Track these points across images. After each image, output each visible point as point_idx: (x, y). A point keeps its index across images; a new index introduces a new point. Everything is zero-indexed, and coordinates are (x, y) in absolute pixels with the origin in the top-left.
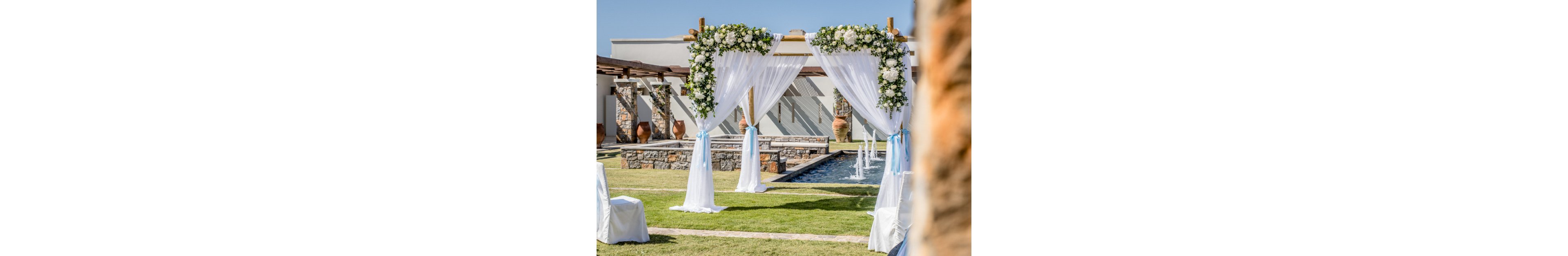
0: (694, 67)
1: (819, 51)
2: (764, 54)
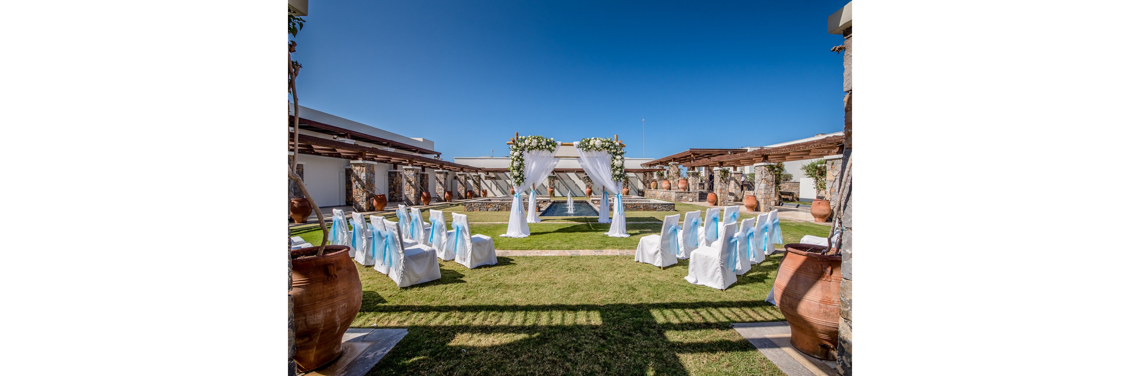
0: (513, 158)
1: (582, 151)
2: (552, 152)
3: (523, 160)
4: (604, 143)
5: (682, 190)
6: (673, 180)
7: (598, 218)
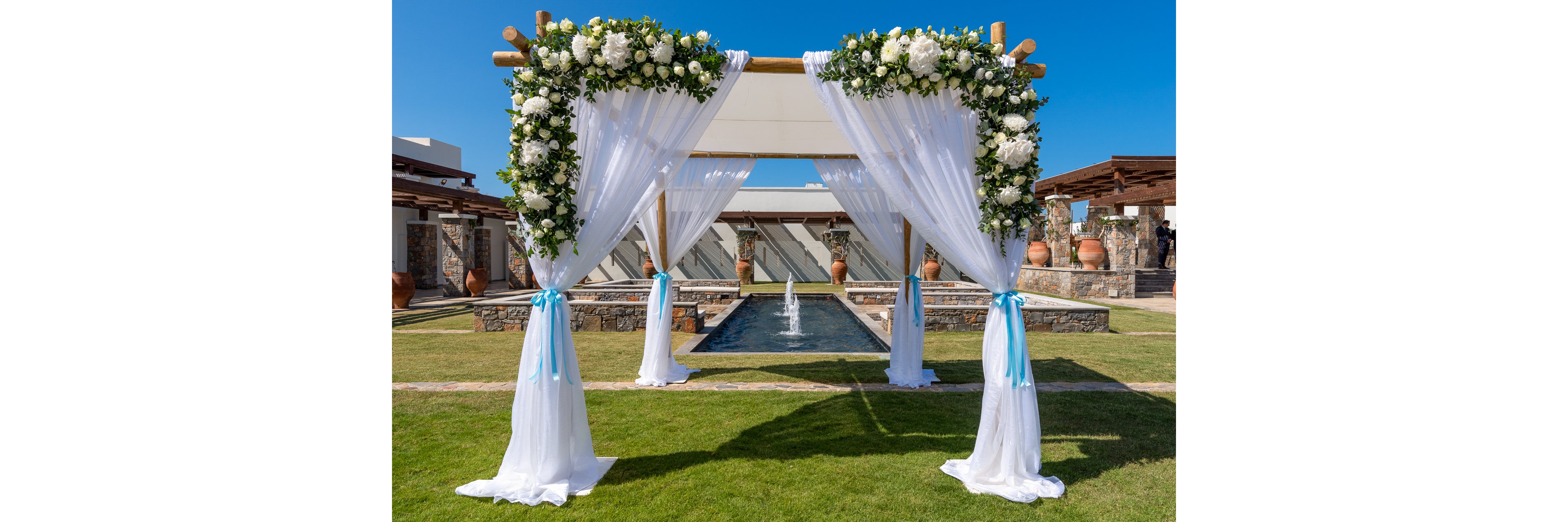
0: (521, 126)
1: (842, 93)
2: (701, 100)
3: (572, 137)
4: (950, 53)
5: (1086, 268)
6: (1057, 241)
7: (886, 364)
